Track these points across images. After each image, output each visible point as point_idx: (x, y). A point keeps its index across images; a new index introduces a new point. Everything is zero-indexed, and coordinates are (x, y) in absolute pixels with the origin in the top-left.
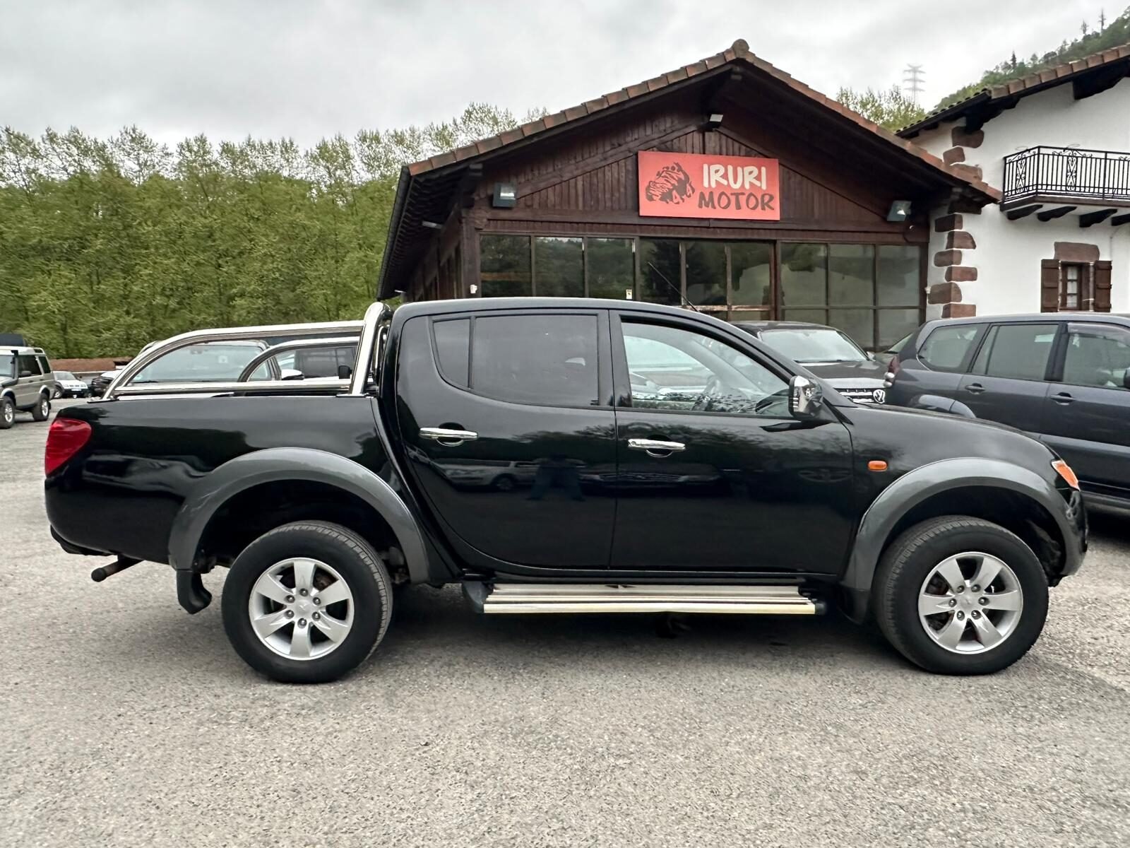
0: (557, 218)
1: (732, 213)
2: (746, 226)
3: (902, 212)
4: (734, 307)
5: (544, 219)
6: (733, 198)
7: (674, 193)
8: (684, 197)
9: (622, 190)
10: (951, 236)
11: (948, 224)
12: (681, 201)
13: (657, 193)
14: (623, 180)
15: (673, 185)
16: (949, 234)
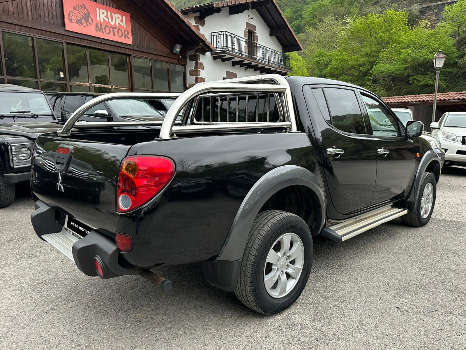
0: (16, 22)
1: (110, 37)
2: (118, 45)
3: (178, 50)
4: (114, 86)
5: (8, 22)
6: (111, 29)
7: (83, 20)
8: (88, 24)
9: (54, 13)
10: (196, 63)
11: (194, 58)
12: (87, 26)
13: (74, 19)
14: (54, 6)
15: (82, 16)
16: (195, 62)
